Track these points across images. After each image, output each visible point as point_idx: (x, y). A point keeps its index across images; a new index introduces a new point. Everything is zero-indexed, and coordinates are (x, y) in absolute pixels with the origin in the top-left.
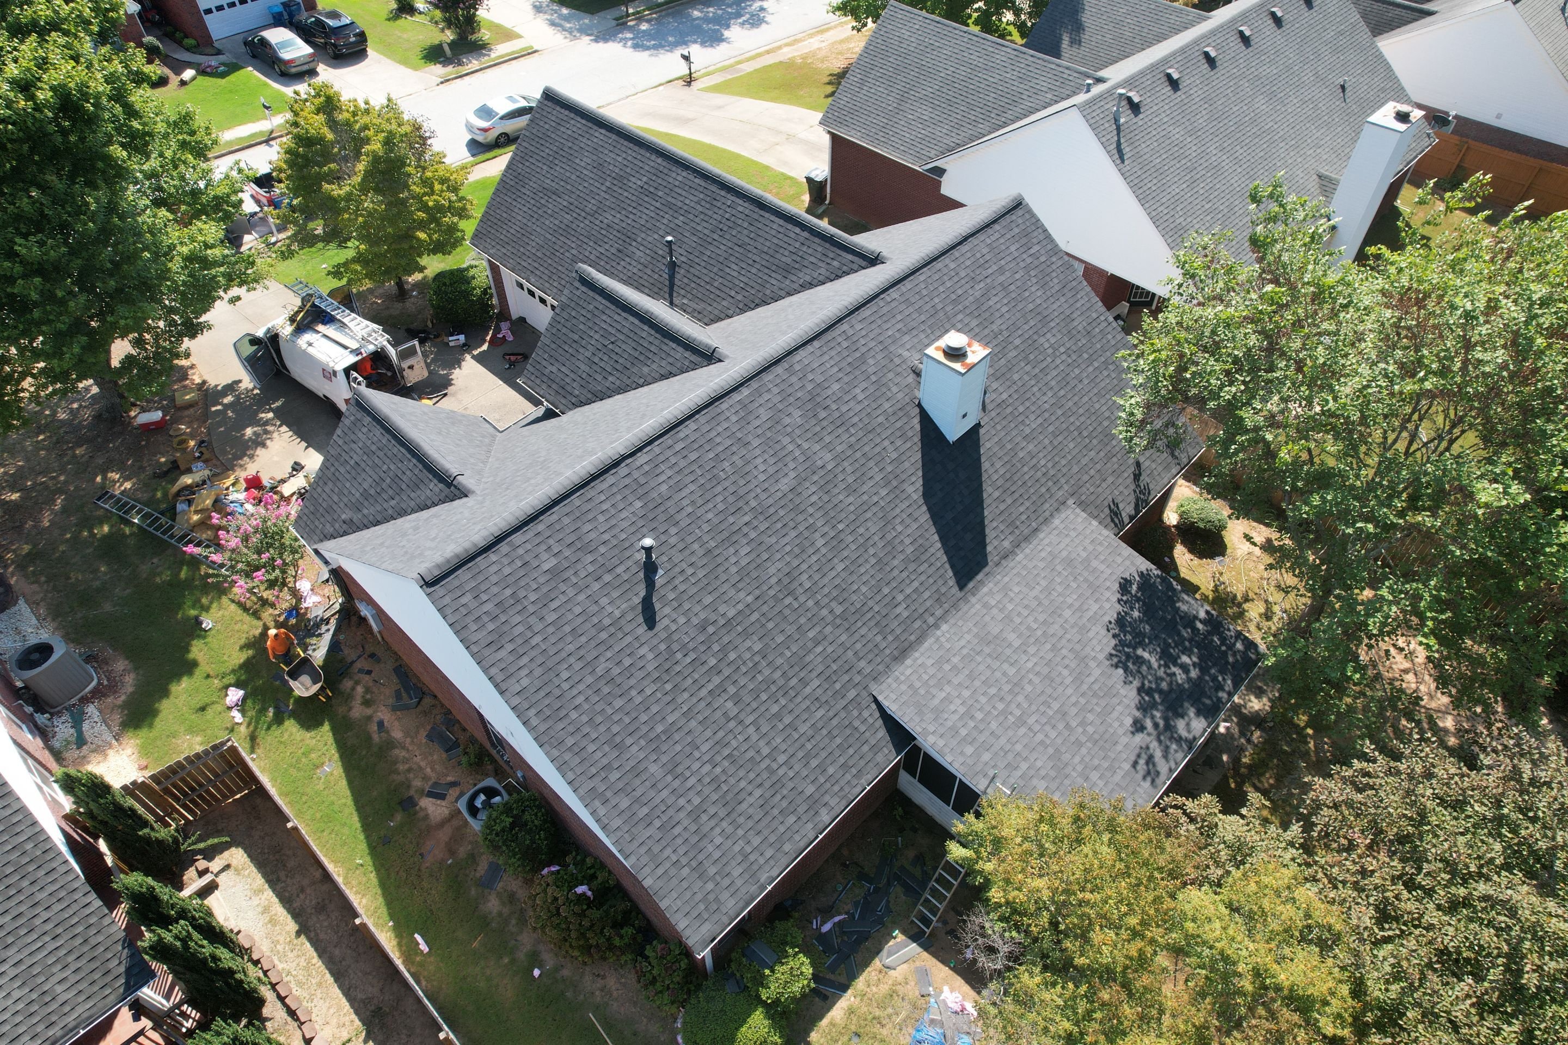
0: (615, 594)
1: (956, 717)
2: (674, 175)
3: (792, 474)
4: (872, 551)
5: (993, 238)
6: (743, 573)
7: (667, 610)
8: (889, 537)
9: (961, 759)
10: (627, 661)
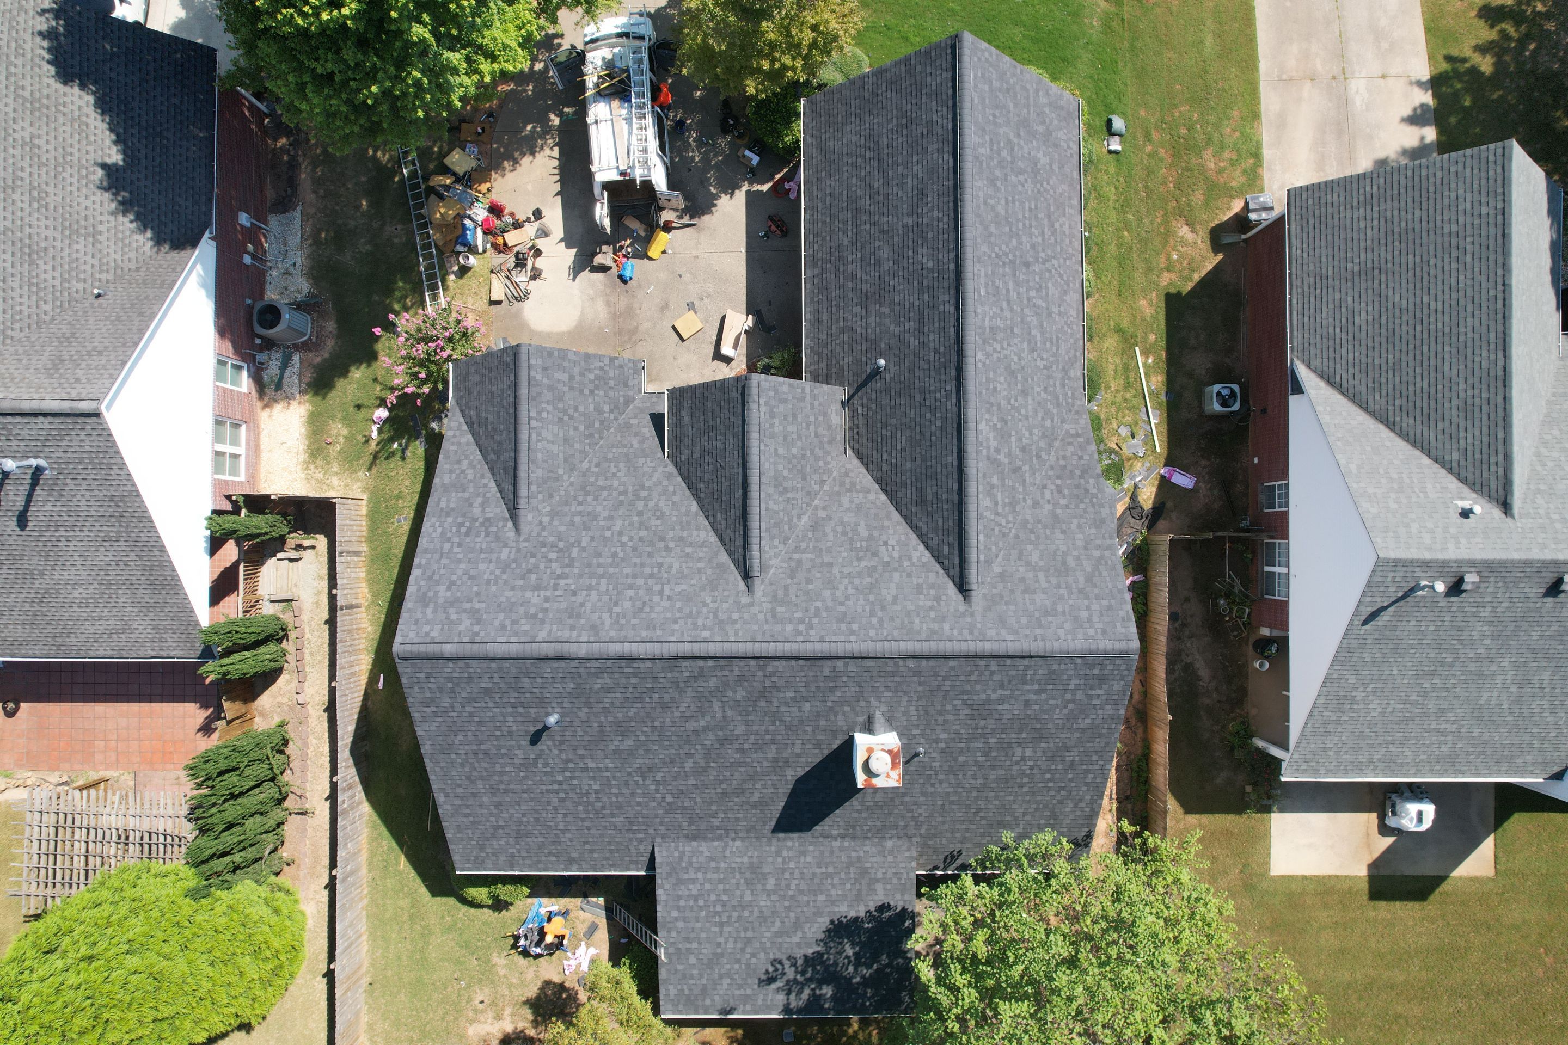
0: (519, 719)
1: (687, 893)
2: (947, 297)
3: (703, 723)
4: (724, 786)
5: (1063, 667)
6: (617, 752)
7: (549, 743)
8: (745, 786)
9: (665, 914)
10: (504, 751)
